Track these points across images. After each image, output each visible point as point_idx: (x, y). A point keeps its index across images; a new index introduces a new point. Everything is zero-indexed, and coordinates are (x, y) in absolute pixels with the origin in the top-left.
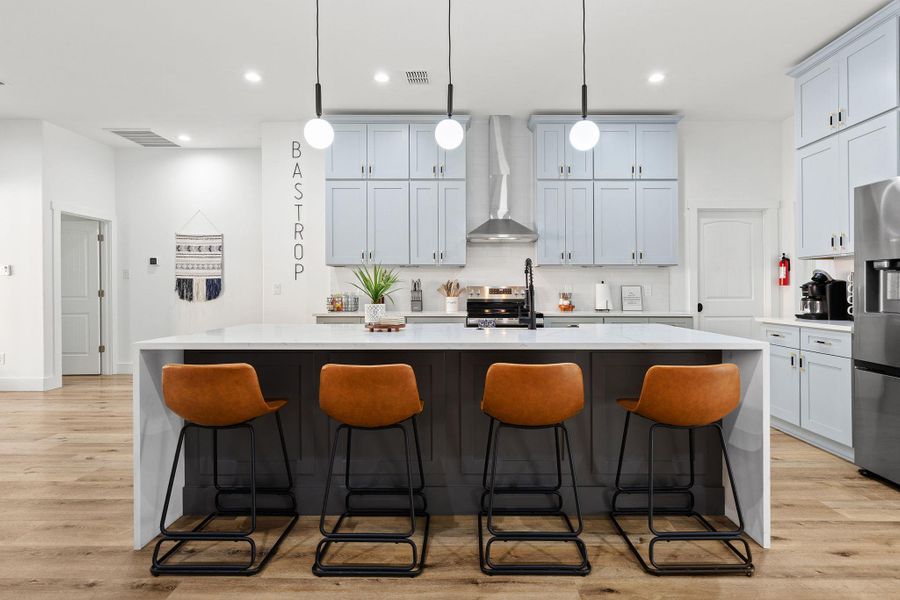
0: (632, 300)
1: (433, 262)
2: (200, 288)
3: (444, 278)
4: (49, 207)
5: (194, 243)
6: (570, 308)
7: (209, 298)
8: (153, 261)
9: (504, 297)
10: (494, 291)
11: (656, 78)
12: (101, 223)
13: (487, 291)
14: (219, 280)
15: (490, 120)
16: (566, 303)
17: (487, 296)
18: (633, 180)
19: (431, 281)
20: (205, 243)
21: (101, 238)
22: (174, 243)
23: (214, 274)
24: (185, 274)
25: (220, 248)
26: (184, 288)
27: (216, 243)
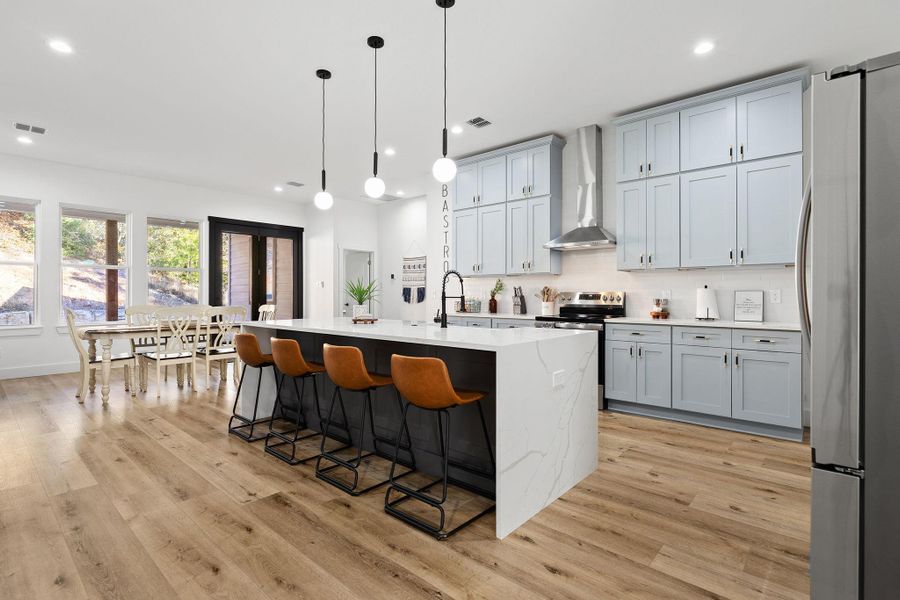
0: (748, 306)
1: (522, 271)
2: (414, 294)
3: (541, 285)
4: (337, 247)
5: (412, 263)
6: (665, 315)
7: (419, 301)
8: (392, 276)
9: (591, 303)
10: (584, 297)
11: (704, 48)
12: (370, 254)
13: (578, 297)
14: (424, 289)
15: (578, 131)
16: (658, 309)
17: (577, 301)
18: (732, 164)
19: (531, 288)
20: (417, 263)
21: (369, 263)
22: (402, 263)
23: (421, 284)
24: (407, 285)
25: (425, 266)
26: (407, 293)
27: (422, 262)
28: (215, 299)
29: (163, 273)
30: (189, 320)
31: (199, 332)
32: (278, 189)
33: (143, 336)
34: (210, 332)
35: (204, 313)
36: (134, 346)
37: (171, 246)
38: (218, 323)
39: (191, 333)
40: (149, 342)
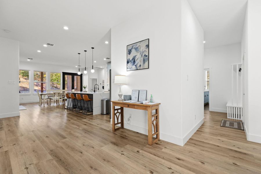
4: (89, 78)
12: (96, 79)
21: (96, 81)
28: (64, 88)
29: (53, 83)
30: (58, 92)
31: (60, 94)
32: (76, 67)
33: (50, 95)
34: (62, 94)
35: (61, 91)
36: (48, 97)
37: (54, 76)
38: (64, 93)
39: (59, 94)
40: (51, 96)
